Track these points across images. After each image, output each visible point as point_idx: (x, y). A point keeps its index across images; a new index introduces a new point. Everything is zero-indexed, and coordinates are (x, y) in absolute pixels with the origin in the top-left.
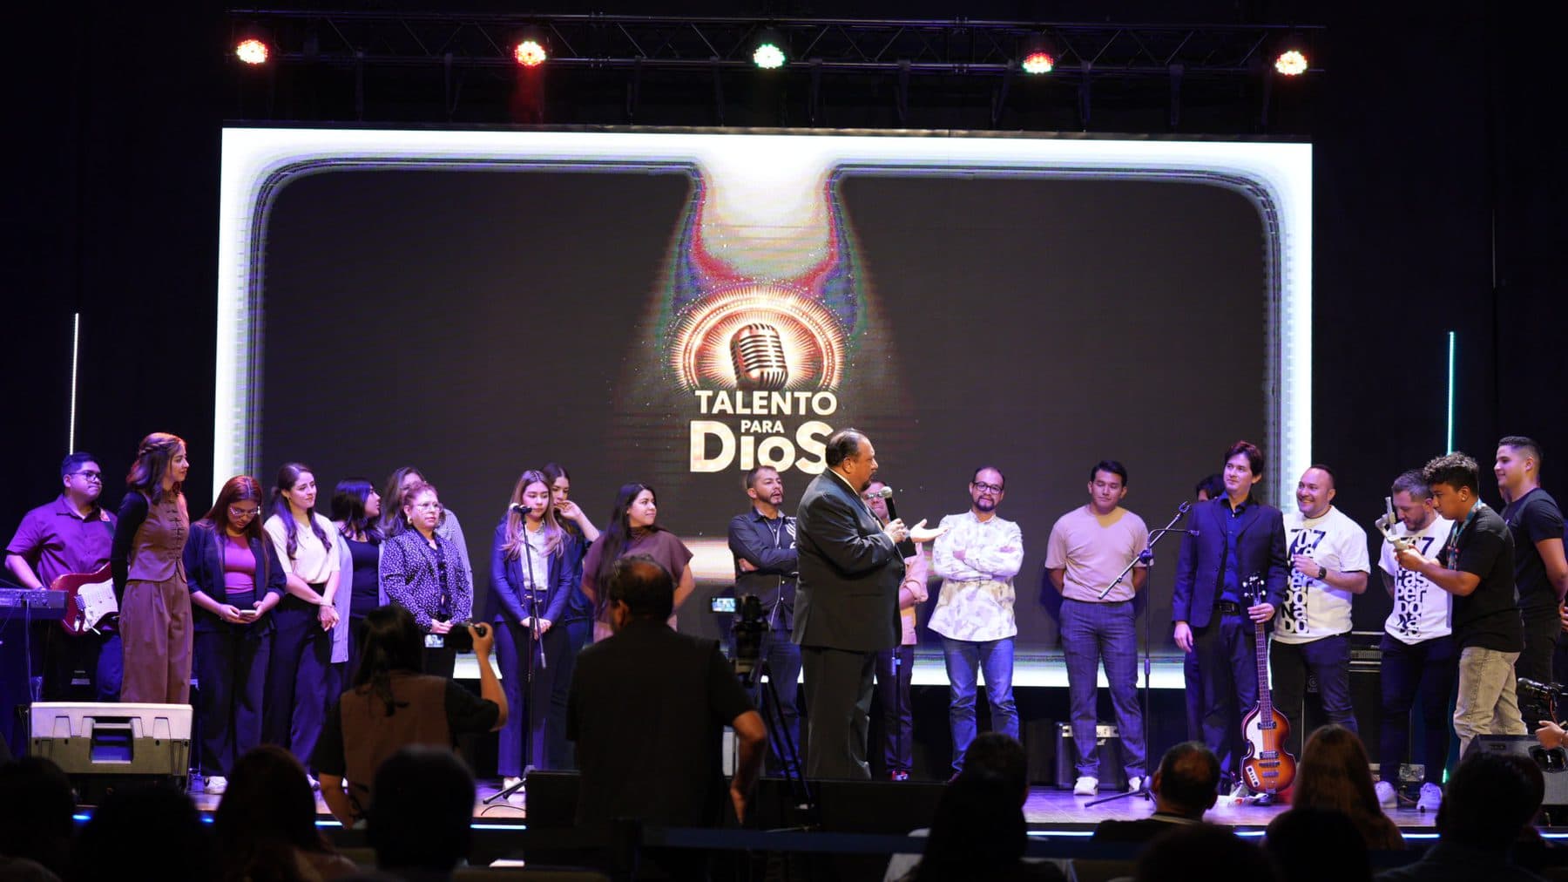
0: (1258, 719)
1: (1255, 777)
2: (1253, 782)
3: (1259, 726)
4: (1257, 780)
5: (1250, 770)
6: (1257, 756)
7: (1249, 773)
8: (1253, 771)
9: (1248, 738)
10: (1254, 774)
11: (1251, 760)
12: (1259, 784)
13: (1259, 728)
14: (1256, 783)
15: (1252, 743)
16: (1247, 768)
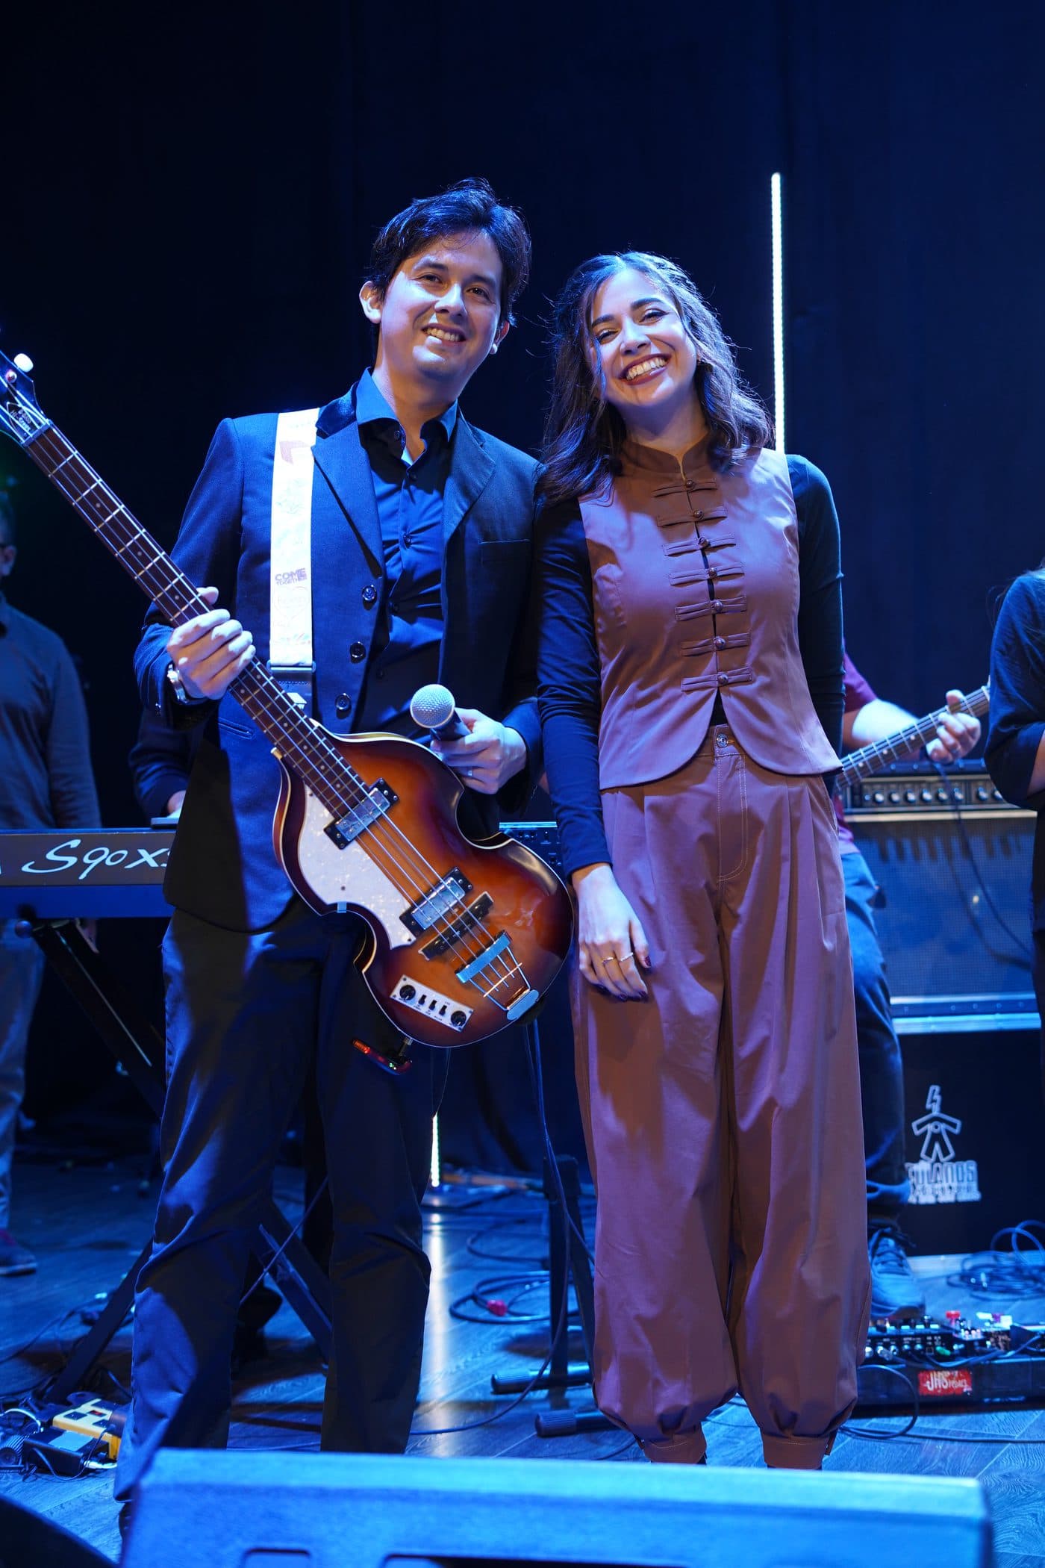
0: (317, 815)
1: (441, 1000)
2: (446, 1020)
3: (337, 837)
4: (453, 1007)
5: (409, 992)
6: (400, 936)
7: (412, 1004)
8: (420, 989)
9: (328, 899)
10: (432, 995)
11: (393, 960)
12: (467, 1012)
13: (341, 843)
14: (457, 1017)
15: (350, 906)
16: (396, 994)
